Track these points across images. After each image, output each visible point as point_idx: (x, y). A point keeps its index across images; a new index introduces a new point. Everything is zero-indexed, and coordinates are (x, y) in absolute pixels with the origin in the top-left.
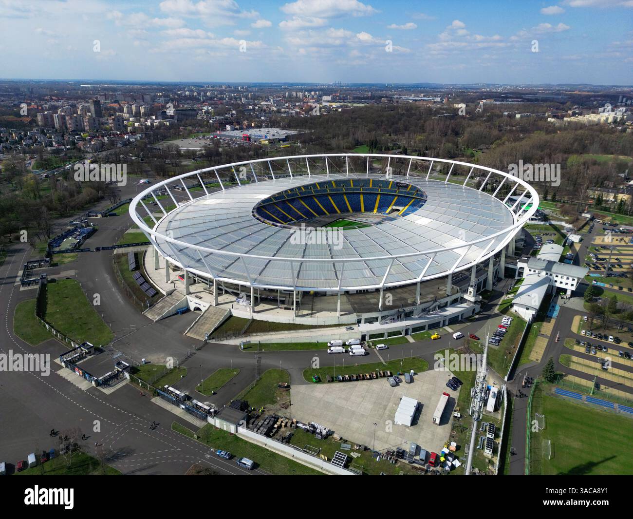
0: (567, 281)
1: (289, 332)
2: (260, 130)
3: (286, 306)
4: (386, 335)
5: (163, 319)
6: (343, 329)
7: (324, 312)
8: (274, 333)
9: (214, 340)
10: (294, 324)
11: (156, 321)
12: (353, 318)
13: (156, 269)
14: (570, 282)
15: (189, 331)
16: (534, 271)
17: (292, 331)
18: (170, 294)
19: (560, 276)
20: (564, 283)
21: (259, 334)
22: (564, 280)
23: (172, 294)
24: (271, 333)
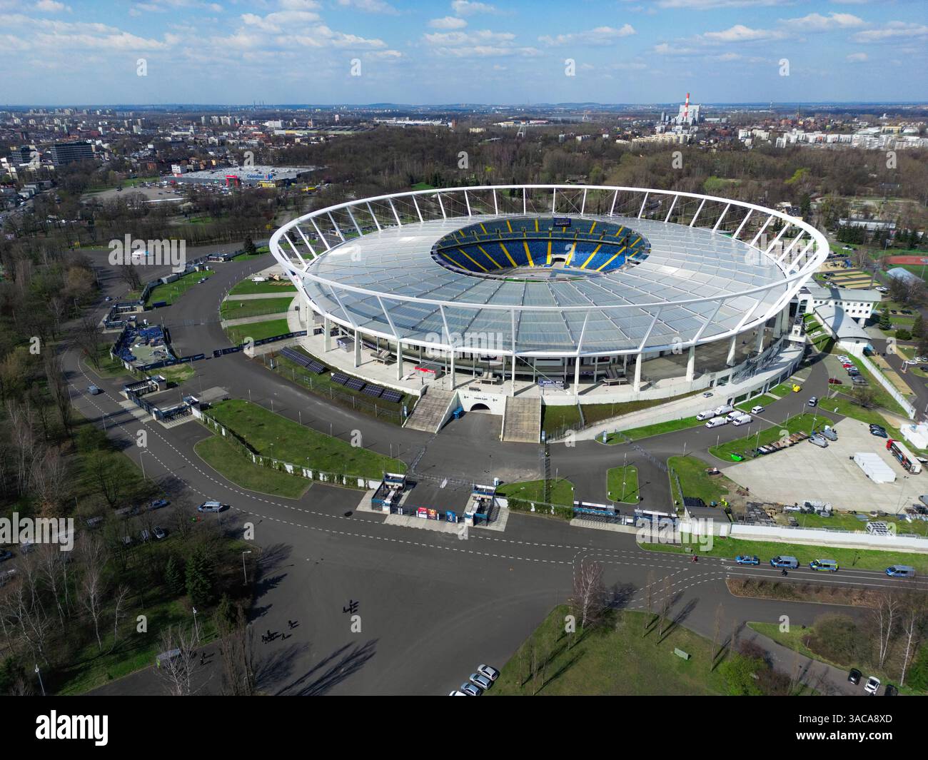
0: (861, 308)
1: (639, 412)
2: (240, 170)
3: (609, 381)
4: (749, 396)
5: (443, 427)
6: (700, 397)
7: (661, 380)
8: (621, 417)
9: (554, 439)
10: (638, 401)
11: (438, 432)
12: (705, 380)
13: (357, 366)
14: (865, 308)
15: (504, 435)
16: (821, 302)
17: (642, 411)
18: (424, 393)
19: (852, 303)
20: (857, 312)
21: (603, 421)
22: (858, 308)
23: (428, 393)
24: (618, 418)
